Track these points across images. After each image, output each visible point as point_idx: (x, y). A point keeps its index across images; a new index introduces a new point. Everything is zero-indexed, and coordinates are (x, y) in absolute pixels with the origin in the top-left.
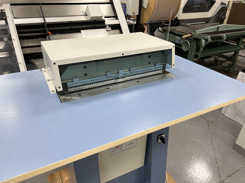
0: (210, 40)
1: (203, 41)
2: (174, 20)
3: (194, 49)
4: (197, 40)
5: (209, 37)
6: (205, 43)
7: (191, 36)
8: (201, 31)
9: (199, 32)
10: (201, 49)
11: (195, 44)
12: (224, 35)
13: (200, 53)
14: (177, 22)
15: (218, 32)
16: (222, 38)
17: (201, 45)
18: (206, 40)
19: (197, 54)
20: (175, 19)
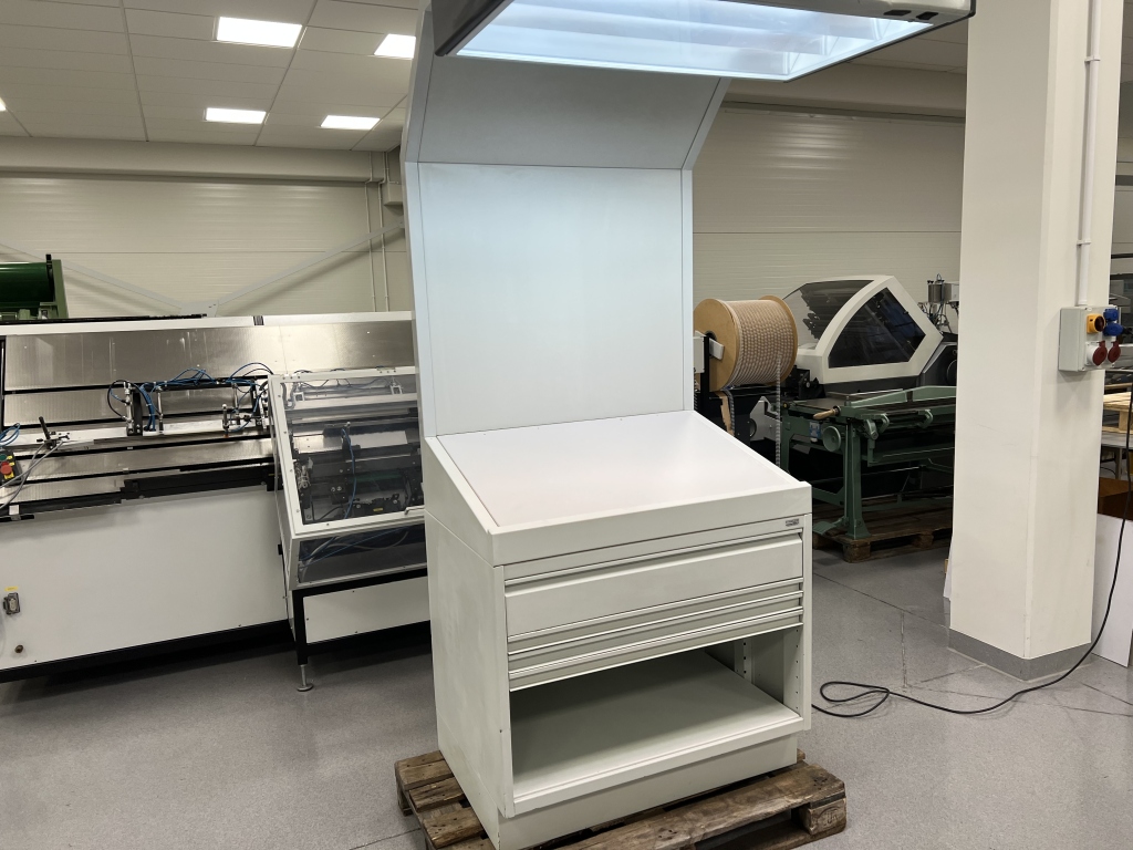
0: (886, 421)
1: (871, 425)
2: (808, 385)
3: (856, 446)
4: (857, 423)
5: (884, 415)
6: (878, 430)
7: (838, 414)
8: (864, 403)
9: (856, 404)
10: (871, 445)
11: (854, 435)
12: (928, 410)
13: (870, 453)
14: (820, 391)
15: (911, 404)
16: (925, 418)
17: (867, 432)
18: (878, 422)
19: (864, 458)
20: (811, 383)
